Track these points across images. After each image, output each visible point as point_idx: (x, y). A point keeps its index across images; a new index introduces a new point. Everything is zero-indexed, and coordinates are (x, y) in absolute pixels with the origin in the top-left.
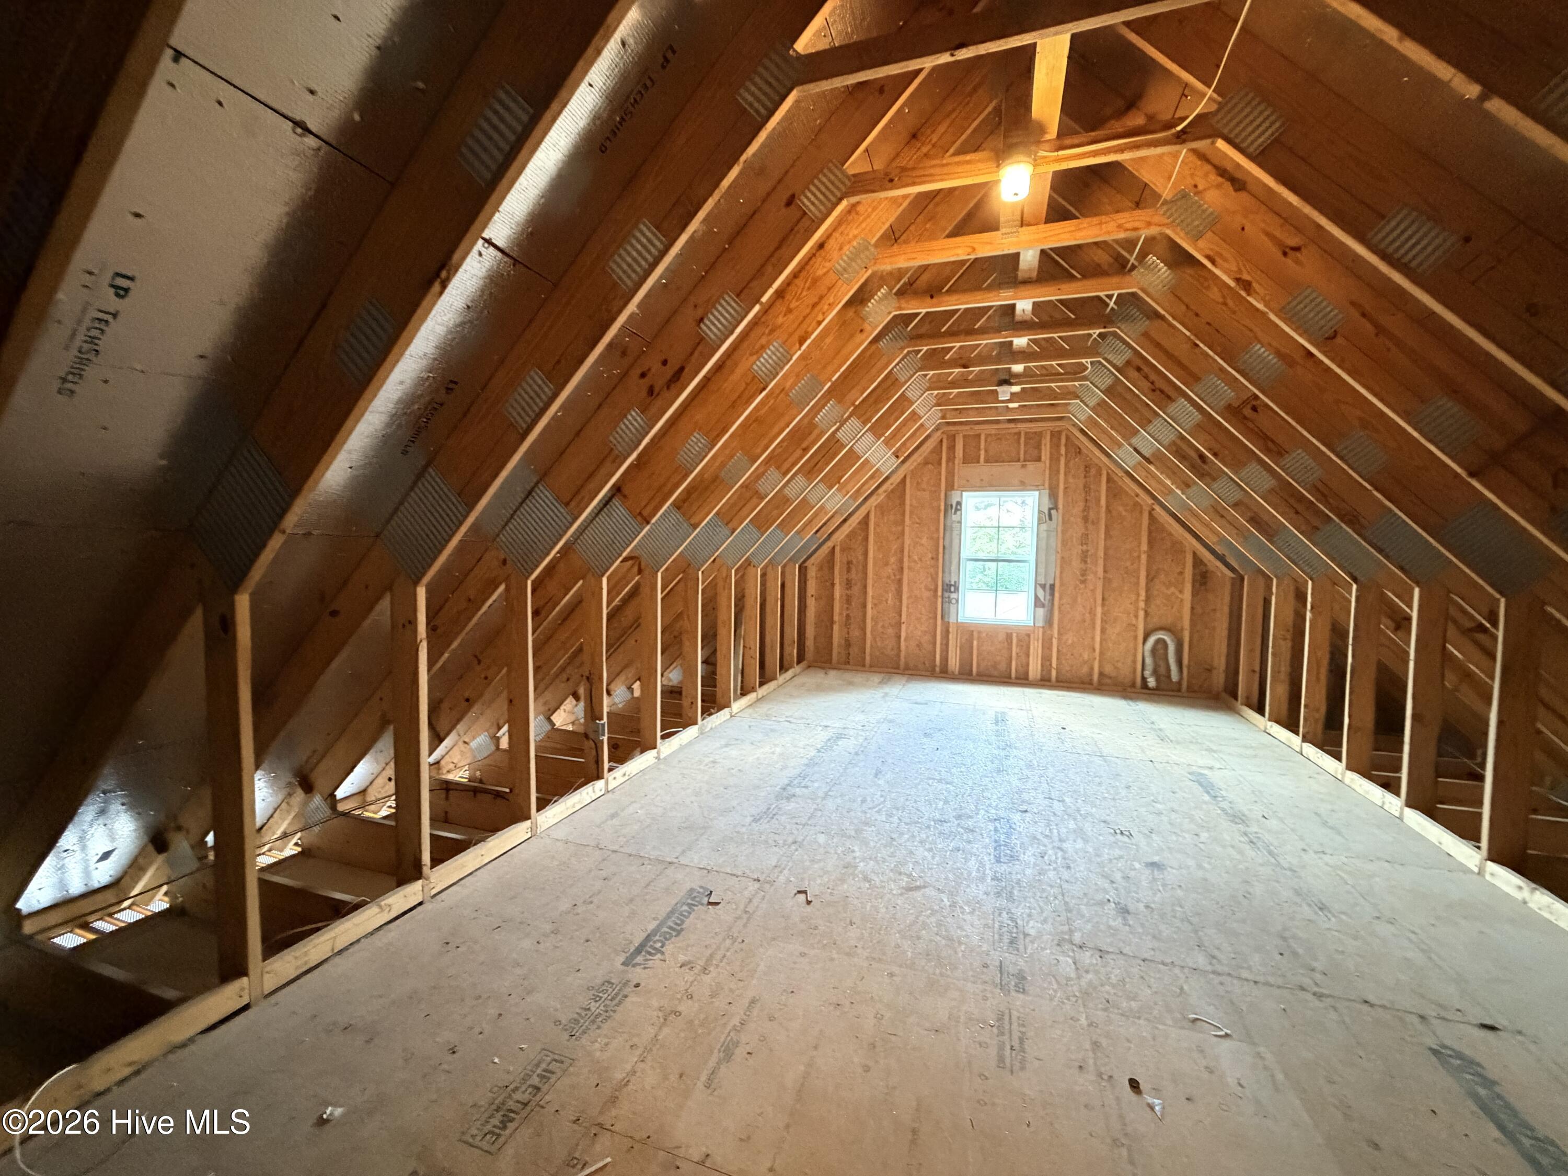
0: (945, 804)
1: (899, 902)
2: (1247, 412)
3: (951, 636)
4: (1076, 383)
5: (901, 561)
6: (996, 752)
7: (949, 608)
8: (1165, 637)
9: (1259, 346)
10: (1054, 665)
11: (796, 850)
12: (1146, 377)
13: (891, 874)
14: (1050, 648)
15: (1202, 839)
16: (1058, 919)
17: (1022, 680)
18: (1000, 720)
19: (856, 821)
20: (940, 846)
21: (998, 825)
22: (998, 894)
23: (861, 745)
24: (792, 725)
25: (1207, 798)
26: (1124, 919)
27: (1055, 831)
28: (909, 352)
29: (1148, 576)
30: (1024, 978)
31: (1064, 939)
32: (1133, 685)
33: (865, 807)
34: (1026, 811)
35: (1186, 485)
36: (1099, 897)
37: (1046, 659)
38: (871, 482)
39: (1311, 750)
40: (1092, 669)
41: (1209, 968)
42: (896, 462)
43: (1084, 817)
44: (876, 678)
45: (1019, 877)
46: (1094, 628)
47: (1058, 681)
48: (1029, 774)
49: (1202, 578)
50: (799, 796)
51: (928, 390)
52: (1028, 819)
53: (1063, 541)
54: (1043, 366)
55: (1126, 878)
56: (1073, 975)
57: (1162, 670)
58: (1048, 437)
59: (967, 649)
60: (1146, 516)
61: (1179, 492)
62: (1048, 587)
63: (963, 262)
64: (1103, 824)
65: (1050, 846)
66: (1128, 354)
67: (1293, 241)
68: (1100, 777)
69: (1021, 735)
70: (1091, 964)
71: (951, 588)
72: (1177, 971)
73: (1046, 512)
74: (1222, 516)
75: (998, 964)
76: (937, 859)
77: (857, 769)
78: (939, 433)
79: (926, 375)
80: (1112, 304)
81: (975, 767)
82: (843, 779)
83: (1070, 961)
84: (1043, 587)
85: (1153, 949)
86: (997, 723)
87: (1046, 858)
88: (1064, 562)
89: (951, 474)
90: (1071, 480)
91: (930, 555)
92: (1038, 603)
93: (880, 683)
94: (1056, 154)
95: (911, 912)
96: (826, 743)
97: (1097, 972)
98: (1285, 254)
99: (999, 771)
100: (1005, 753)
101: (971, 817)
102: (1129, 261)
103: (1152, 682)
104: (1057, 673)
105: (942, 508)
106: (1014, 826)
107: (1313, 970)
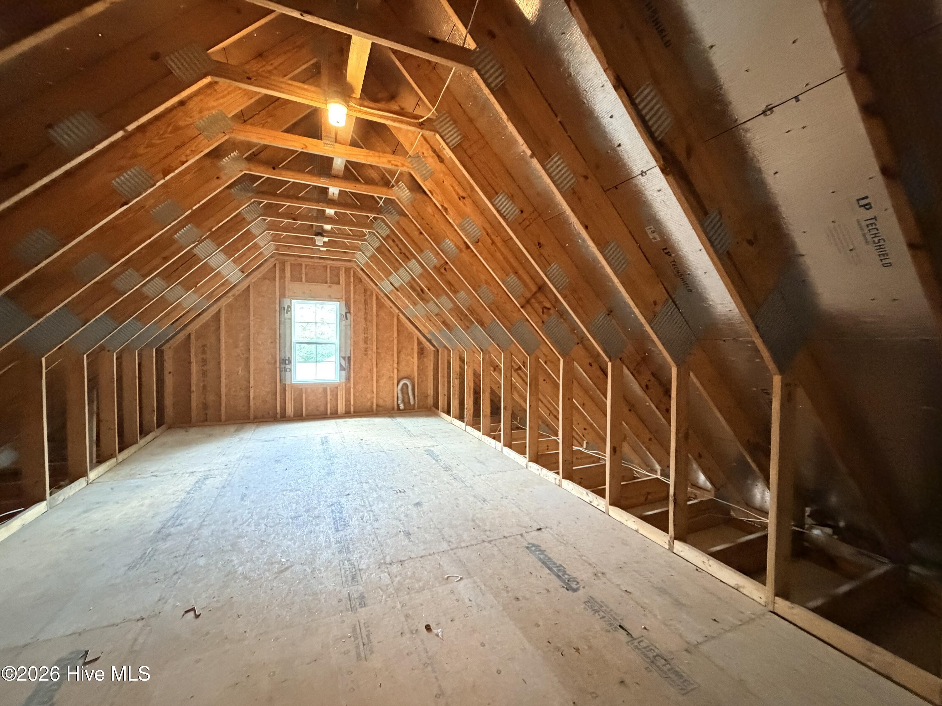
0: (297, 505)
1: (274, 584)
2: (443, 271)
3: (287, 393)
4: (360, 242)
5: (248, 345)
6: (325, 462)
7: (285, 375)
8: (406, 382)
9: (448, 240)
10: (352, 403)
11: (179, 578)
12: (397, 245)
13: (266, 567)
14: (349, 394)
15: (436, 484)
16: (376, 552)
17: (335, 415)
18: (324, 442)
19: (230, 538)
20: (298, 534)
21: (334, 508)
22: (340, 552)
23: (226, 480)
24: (158, 479)
25: (434, 462)
26: (409, 539)
27: (367, 501)
28: (254, 202)
29: (397, 350)
30: (364, 597)
31: (382, 564)
32: (393, 409)
33: (236, 525)
34: (349, 494)
35: (415, 304)
36: (395, 531)
37: (348, 401)
38: (222, 288)
39: (469, 428)
40: (372, 403)
41: (449, 548)
42: (241, 276)
43: (380, 488)
44: (232, 429)
45: (351, 536)
46: (372, 380)
47: (354, 412)
48: (347, 471)
49: (422, 351)
50: (174, 534)
51: (268, 229)
52: (350, 499)
53: (354, 332)
54: (340, 229)
55: (406, 516)
56: (389, 582)
57: (406, 400)
58: (344, 270)
59: (298, 400)
60: (395, 319)
61: (412, 307)
62: (347, 359)
63: (294, 152)
64: (390, 490)
65: (365, 511)
66: (388, 232)
67: (464, 194)
68: (385, 463)
69: (339, 448)
70: (398, 571)
71: (286, 361)
72: (436, 556)
73: (344, 314)
74: (430, 320)
75: (347, 596)
76: (297, 544)
77: (226, 498)
78: (273, 260)
79: (265, 220)
80: (381, 203)
81: (313, 475)
82: (214, 509)
83: (386, 574)
84: (344, 358)
85: (425, 550)
86: (323, 444)
87: (364, 519)
88: (355, 343)
89: (283, 288)
90: (357, 297)
91: (270, 341)
92: (342, 368)
93: (235, 431)
94: (360, 107)
95: (284, 587)
96: (195, 485)
97: (400, 574)
98: (460, 199)
99: (328, 474)
100: (331, 461)
101: (316, 508)
102: (391, 182)
103: (402, 407)
104: (354, 408)
105: (278, 309)
106: (343, 506)
107: (486, 531)
